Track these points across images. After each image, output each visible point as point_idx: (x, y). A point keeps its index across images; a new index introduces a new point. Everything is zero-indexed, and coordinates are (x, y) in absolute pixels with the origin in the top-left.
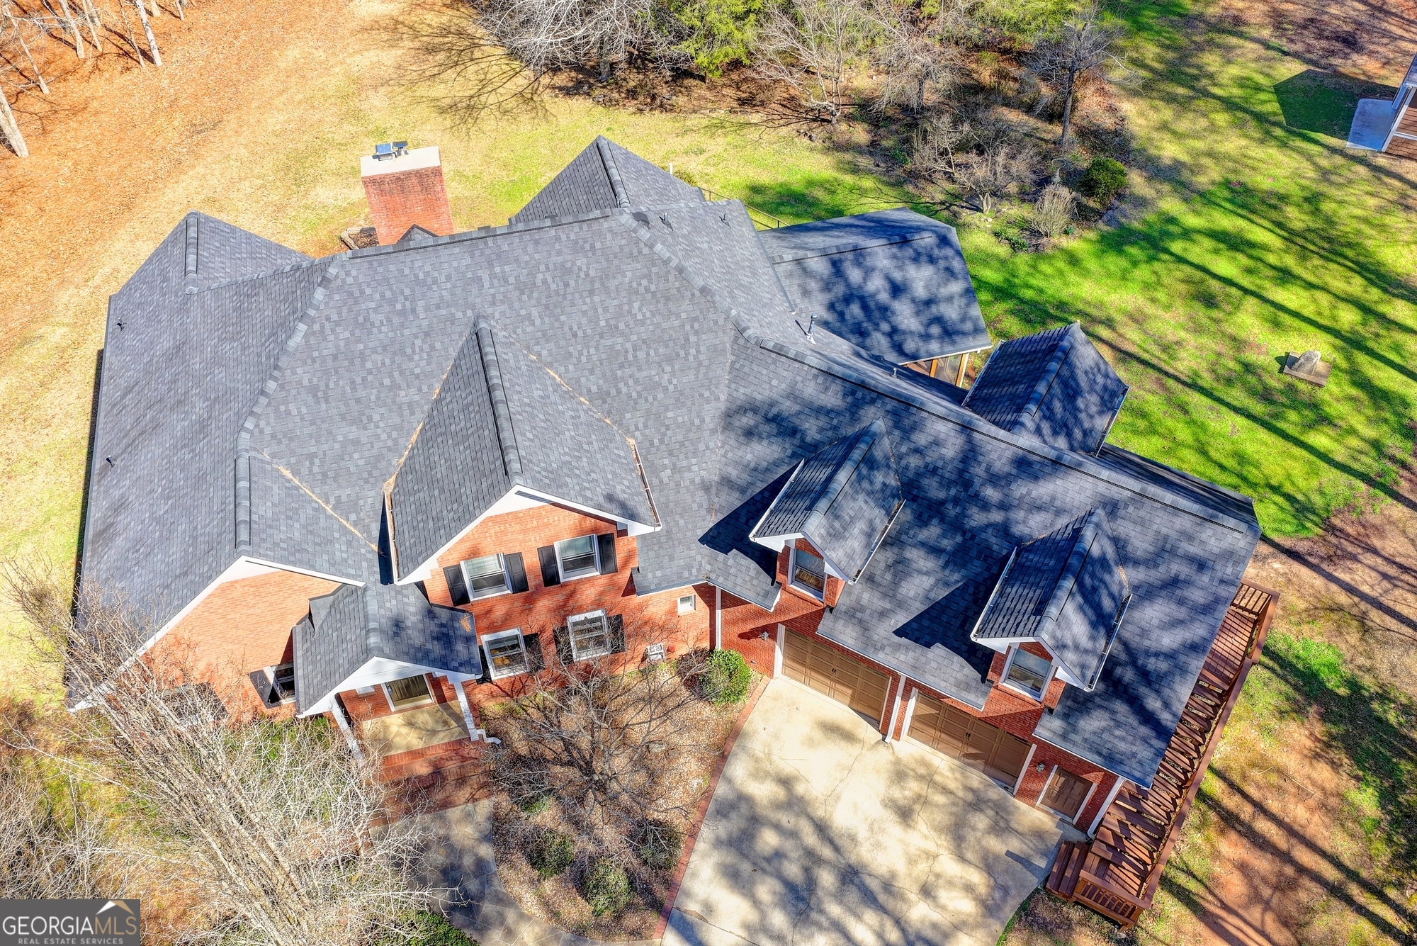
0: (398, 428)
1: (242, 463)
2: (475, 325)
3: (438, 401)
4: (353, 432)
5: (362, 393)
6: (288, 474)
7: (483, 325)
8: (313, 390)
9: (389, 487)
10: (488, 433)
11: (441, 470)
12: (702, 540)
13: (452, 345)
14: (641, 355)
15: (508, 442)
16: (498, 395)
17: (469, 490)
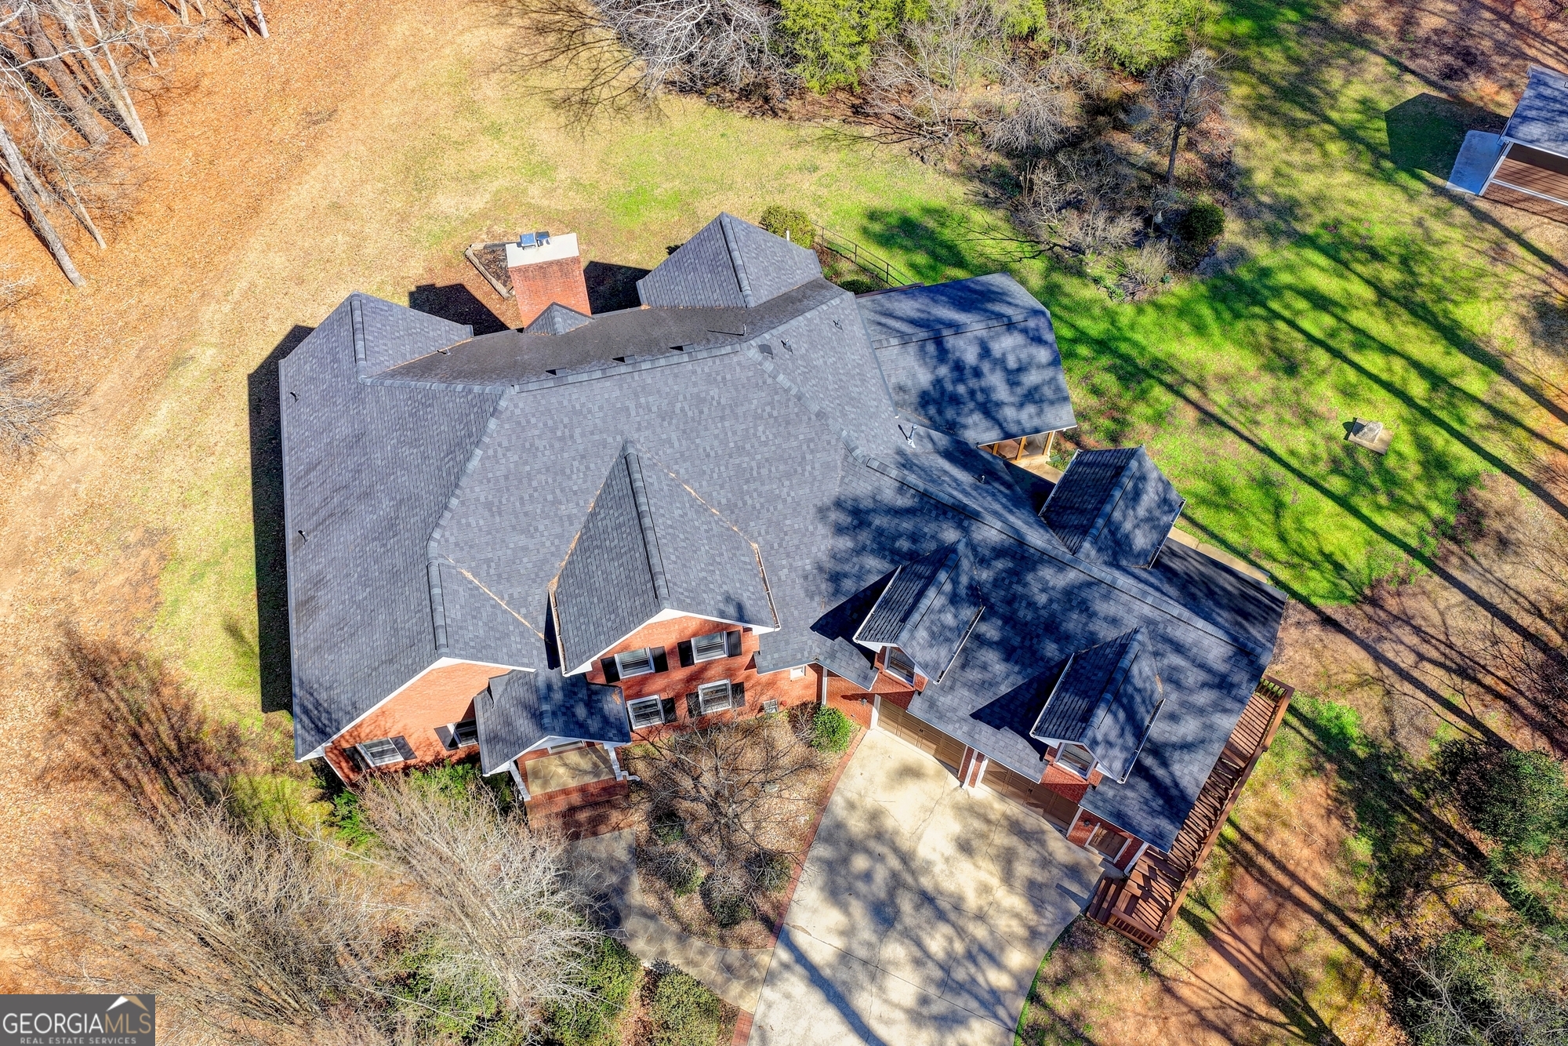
0: (560, 536)
1: (434, 570)
2: (624, 449)
3: (593, 515)
4: (522, 540)
5: (529, 508)
6: (469, 576)
7: (631, 450)
8: (488, 505)
9: (553, 586)
10: (639, 554)
11: (598, 580)
12: (813, 628)
13: (604, 466)
14: (765, 472)
15: (657, 569)
16: (647, 522)
17: (624, 605)
